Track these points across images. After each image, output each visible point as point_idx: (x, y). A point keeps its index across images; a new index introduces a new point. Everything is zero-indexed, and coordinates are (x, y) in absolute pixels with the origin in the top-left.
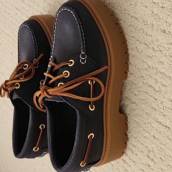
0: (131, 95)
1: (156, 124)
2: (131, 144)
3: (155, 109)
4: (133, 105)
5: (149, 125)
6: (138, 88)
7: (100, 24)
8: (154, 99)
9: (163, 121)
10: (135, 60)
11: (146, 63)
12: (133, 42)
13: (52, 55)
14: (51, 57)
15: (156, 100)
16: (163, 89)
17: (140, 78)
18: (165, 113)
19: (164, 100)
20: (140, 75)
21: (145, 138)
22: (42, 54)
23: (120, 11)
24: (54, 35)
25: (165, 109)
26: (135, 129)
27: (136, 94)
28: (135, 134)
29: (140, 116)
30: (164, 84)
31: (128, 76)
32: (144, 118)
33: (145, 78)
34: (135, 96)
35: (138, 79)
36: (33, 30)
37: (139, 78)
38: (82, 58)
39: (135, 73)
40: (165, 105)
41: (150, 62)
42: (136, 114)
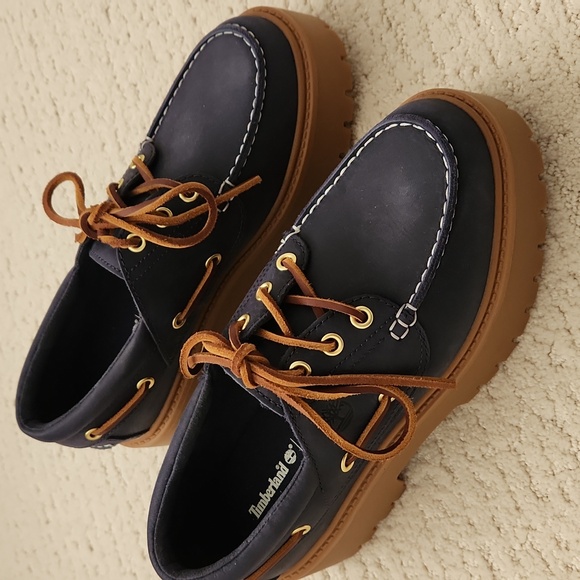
0: (453, 447)
1: (478, 561)
2: (372, 554)
3: (499, 529)
4: (443, 473)
5: (456, 552)
6: (487, 445)
7: (501, 240)
8: (512, 506)
9: (502, 569)
10: (524, 373)
11: (551, 403)
12: (553, 325)
13: (299, 223)
14: (294, 227)
15: (518, 509)
16: (557, 503)
17: (510, 428)
18: (519, 556)
19: (539, 527)
20: (515, 422)
21: (423, 572)
22: (258, 177)
23: (570, 213)
24: (340, 170)
25: (528, 548)
26: (409, 531)
27: (470, 454)
28: (402, 542)
29: (445, 512)
30: (565, 490)
31: (479, 395)
32: (453, 524)
33: (523, 439)
34: (462, 458)
35: (501, 426)
36: (266, 79)
37: (507, 424)
38: (400, 322)
39: (502, 403)
40: (533, 537)
41: (566, 412)
42: (435, 498)
